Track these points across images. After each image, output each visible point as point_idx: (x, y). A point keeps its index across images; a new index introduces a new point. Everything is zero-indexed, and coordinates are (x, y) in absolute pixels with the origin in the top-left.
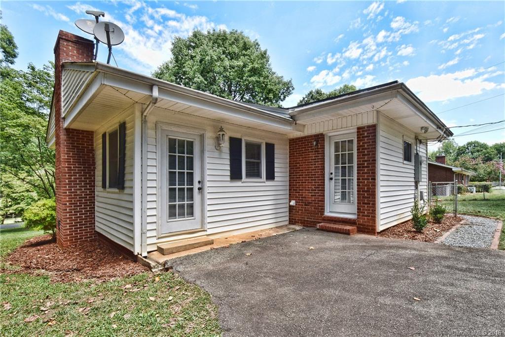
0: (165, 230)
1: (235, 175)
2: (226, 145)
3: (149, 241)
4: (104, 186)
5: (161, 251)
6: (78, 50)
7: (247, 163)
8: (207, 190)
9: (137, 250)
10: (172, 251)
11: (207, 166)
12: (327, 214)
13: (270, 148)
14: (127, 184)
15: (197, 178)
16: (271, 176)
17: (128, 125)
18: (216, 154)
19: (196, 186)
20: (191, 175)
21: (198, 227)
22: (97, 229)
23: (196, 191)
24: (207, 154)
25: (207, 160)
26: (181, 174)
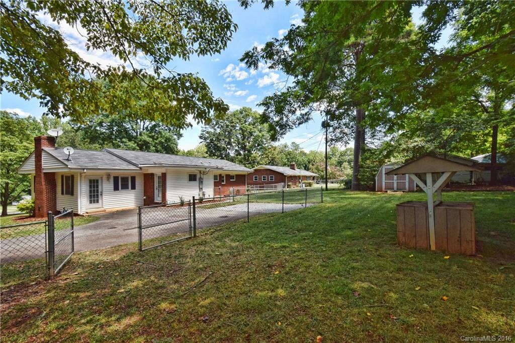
0: (88, 208)
1: (116, 188)
2: (112, 180)
3: (83, 210)
4: (62, 193)
5: (87, 213)
6: (48, 143)
7: (122, 184)
8: (103, 195)
9: (79, 213)
10: (90, 213)
11: (104, 187)
12: (156, 201)
13: (133, 179)
14: (74, 194)
15: (100, 191)
16: (133, 187)
17: (75, 176)
18: (108, 182)
19: (100, 193)
20: (98, 190)
21: (101, 206)
22: (58, 210)
23: (99, 195)
24: (104, 183)
25: (104, 185)
26: (94, 190)
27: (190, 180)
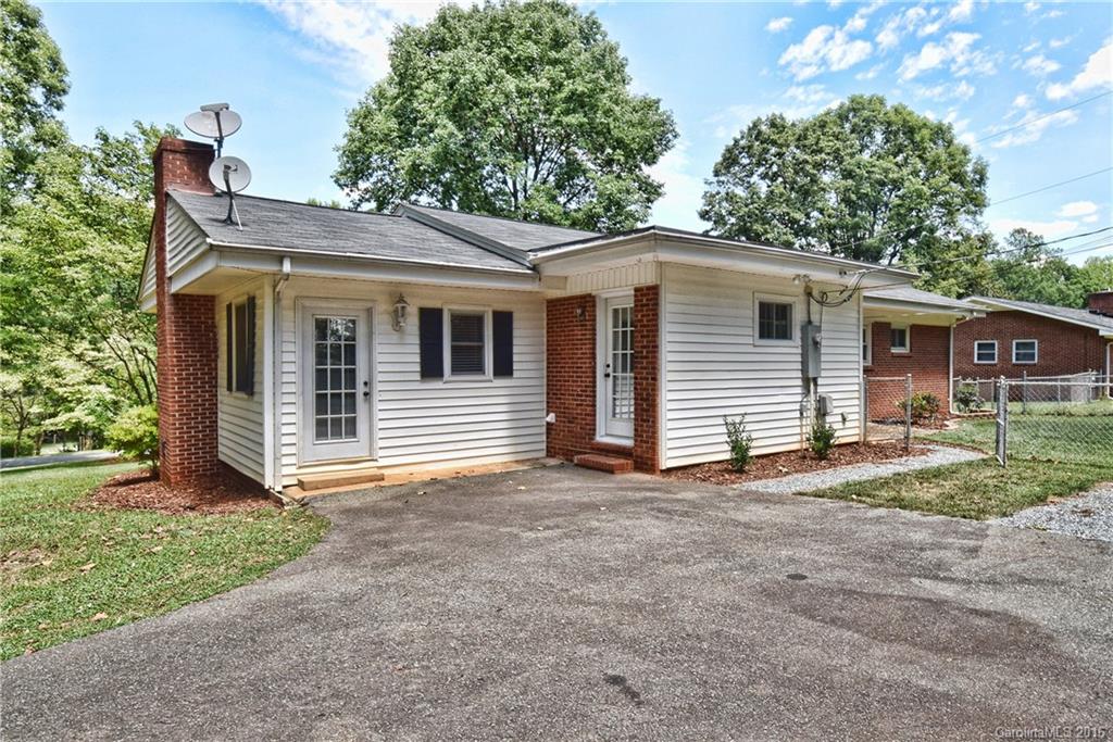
0: (310, 458)
1: (430, 369)
2: (412, 324)
3: (286, 471)
4: (230, 388)
5: (301, 484)
7: (454, 349)
8: (376, 397)
9: (268, 483)
10: (316, 486)
11: (378, 358)
12: (601, 438)
13: (504, 321)
14: (256, 389)
15: (361, 377)
16: (504, 368)
17: (258, 302)
18: (395, 337)
19: (360, 389)
20: (351, 374)
21: (365, 454)
22: (221, 457)
23: (360, 398)
24: (377, 339)
25: (378, 348)
26: (336, 373)
27: (762, 336)
